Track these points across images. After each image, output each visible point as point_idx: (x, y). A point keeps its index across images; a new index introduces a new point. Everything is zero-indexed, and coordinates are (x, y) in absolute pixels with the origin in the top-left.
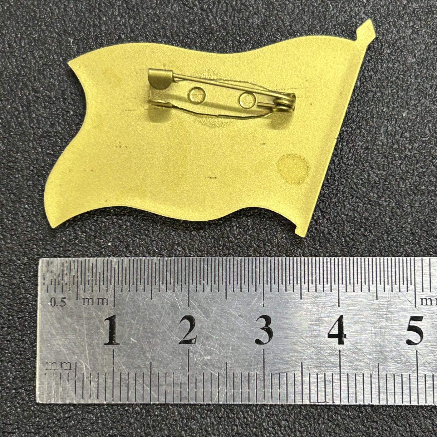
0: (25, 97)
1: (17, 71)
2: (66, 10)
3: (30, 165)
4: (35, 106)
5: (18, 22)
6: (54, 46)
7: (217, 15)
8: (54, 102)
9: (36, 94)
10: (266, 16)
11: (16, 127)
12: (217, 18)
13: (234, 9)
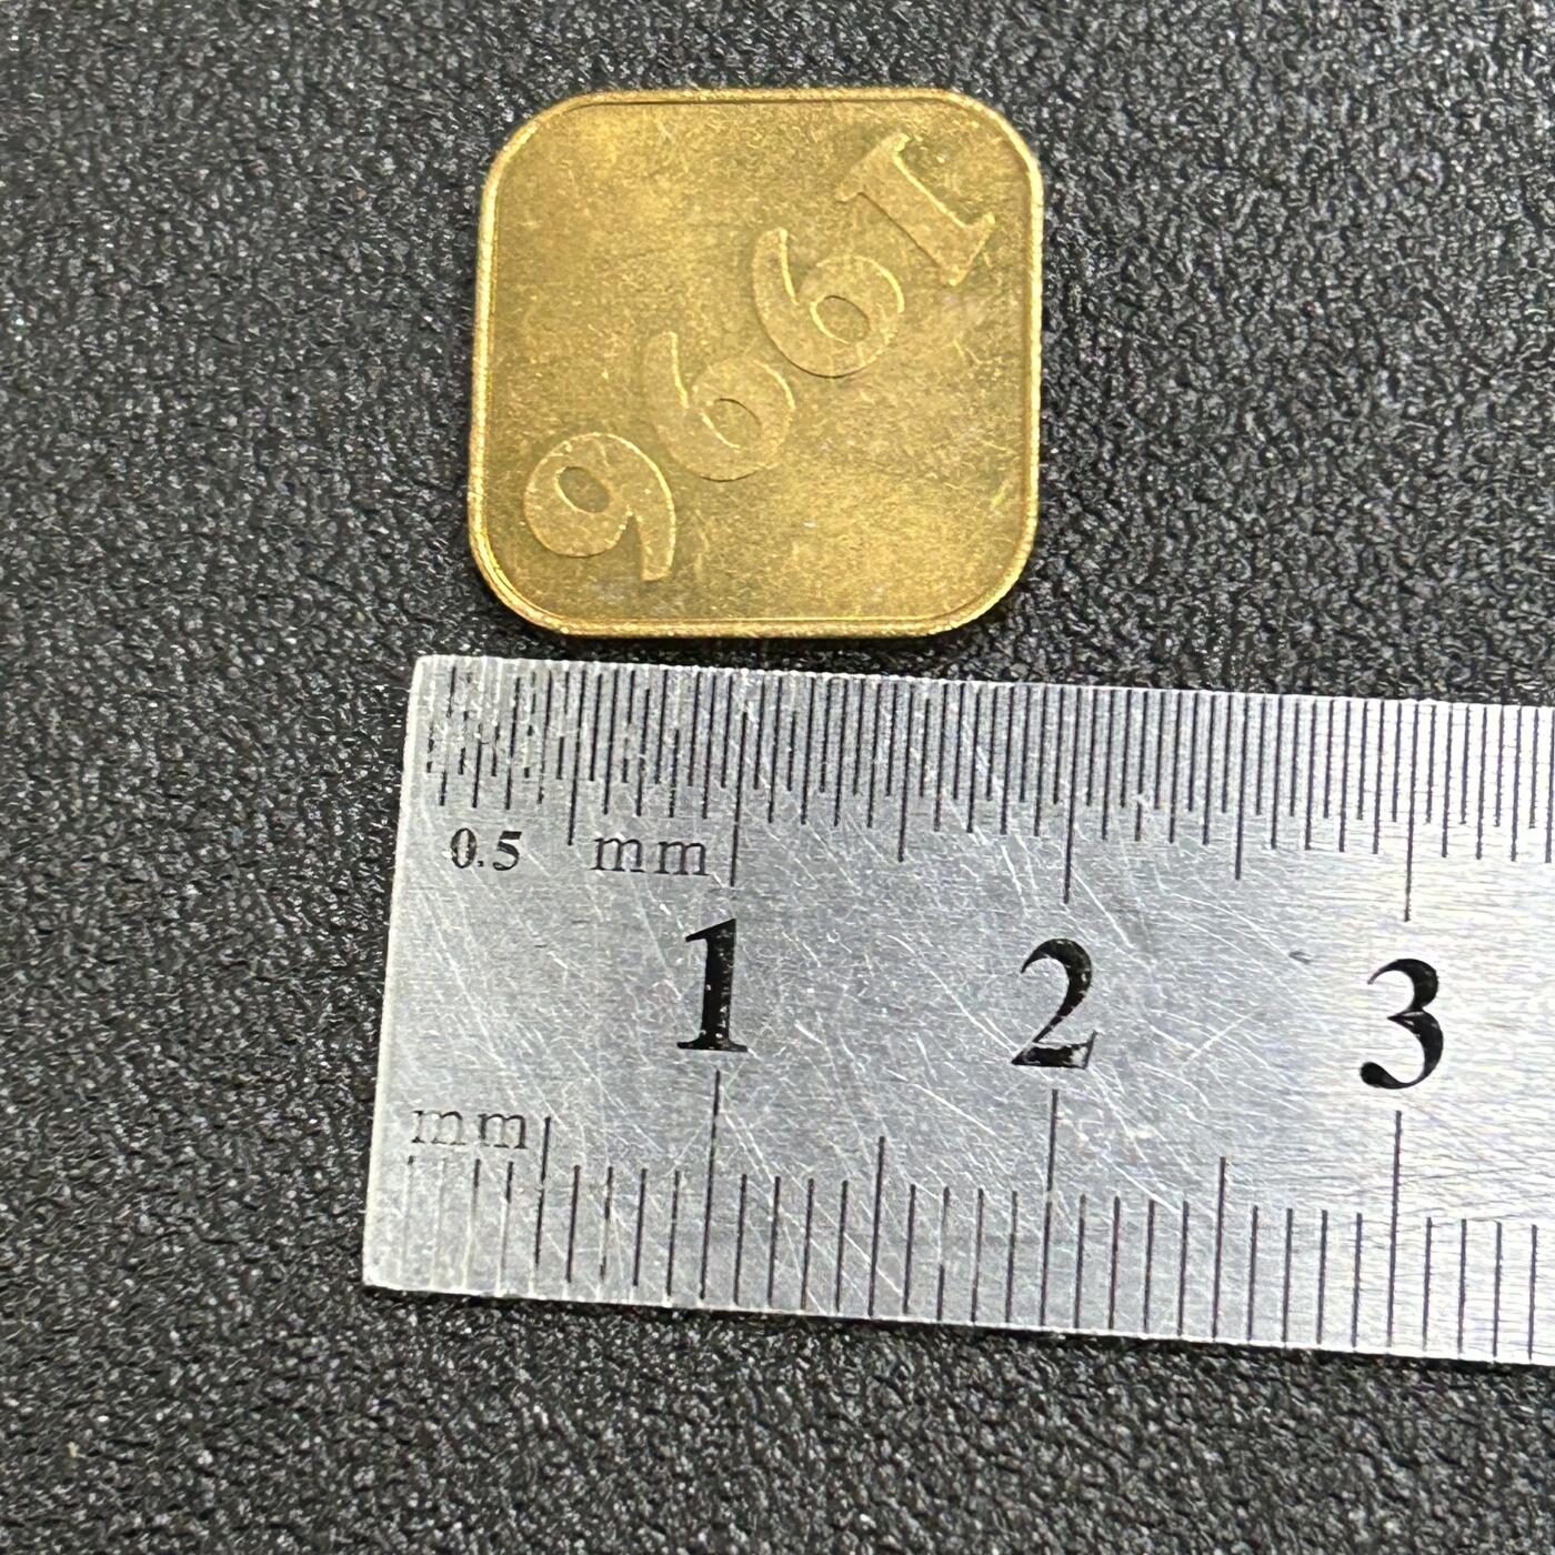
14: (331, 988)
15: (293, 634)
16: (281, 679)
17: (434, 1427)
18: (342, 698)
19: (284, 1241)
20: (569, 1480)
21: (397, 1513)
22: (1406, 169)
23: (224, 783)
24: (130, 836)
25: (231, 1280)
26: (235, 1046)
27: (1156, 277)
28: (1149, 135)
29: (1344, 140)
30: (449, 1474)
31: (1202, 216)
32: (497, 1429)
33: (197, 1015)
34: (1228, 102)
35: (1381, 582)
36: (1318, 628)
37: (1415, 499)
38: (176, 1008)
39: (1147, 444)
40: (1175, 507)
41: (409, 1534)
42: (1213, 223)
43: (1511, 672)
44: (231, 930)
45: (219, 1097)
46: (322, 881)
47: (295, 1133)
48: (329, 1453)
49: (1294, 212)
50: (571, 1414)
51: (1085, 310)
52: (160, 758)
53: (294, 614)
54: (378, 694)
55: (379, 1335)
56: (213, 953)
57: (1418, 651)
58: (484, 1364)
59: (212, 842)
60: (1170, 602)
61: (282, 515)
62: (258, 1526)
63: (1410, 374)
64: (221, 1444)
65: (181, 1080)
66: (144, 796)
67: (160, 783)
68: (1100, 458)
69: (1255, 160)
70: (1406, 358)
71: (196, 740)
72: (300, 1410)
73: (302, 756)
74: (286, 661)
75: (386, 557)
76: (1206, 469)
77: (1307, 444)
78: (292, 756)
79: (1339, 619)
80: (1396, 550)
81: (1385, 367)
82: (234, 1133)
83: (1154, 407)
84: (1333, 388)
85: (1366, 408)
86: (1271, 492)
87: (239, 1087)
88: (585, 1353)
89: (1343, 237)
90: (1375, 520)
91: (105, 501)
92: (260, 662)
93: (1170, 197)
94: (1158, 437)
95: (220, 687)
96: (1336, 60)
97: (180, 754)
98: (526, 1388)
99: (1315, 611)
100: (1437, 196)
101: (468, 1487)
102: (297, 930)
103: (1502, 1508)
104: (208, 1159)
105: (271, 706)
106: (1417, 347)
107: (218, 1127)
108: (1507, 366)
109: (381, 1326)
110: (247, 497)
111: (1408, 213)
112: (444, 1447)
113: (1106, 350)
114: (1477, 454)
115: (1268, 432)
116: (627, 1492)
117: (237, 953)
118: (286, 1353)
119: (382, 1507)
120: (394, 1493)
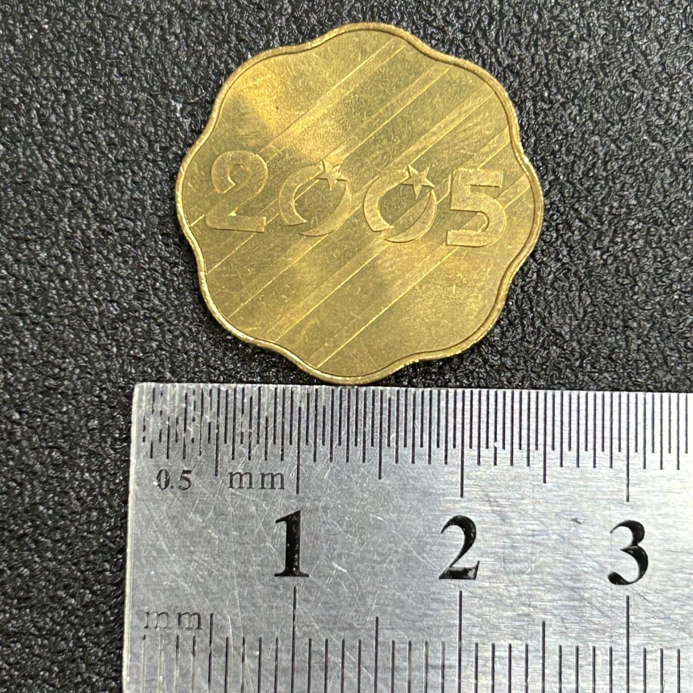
0: (79, 233)
1: (59, 176)
2: (163, 39)
4: (100, 252)
5: (59, 69)
6: (141, 119)
7: (498, 44)
8: (143, 243)
9: (104, 227)
10: (607, 44)
11: (60, 298)
12: (499, 50)
13: (535, 30)
14: (70, 194)
15: (47, 23)
16: (42, 45)
18: (72, 54)
19: (52, 314)
21: (109, 441)
23: (14, 96)
25: (26, 333)
26: (24, 222)
33: (6, 206)
41: (115, 450)
43: (632, 36)
44: (21, 166)
45: (18, 247)
46: (65, 143)
47: (55, 262)
48: (76, 413)
53: (47, 14)
54: (89, 52)
55: (98, 358)
56: (13, 177)
57: (588, 27)
58: (150, 370)
59: (10, 124)
62: (42, 447)
64: (24, 410)
72: (61, 393)
73: (53, 82)
74: (44, 36)
78: (48, 82)
82: (26, 263)
87: (27, 241)
88: (197, 364)
92: (31, 37)
95: (11, 49)
102: (53, 166)
104: (13, 275)
105: (37, 58)
107: (17, 261)
109: (99, 353)
117: (24, 177)
118: (54, 366)
119: (102, 438)
120: (108, 432)
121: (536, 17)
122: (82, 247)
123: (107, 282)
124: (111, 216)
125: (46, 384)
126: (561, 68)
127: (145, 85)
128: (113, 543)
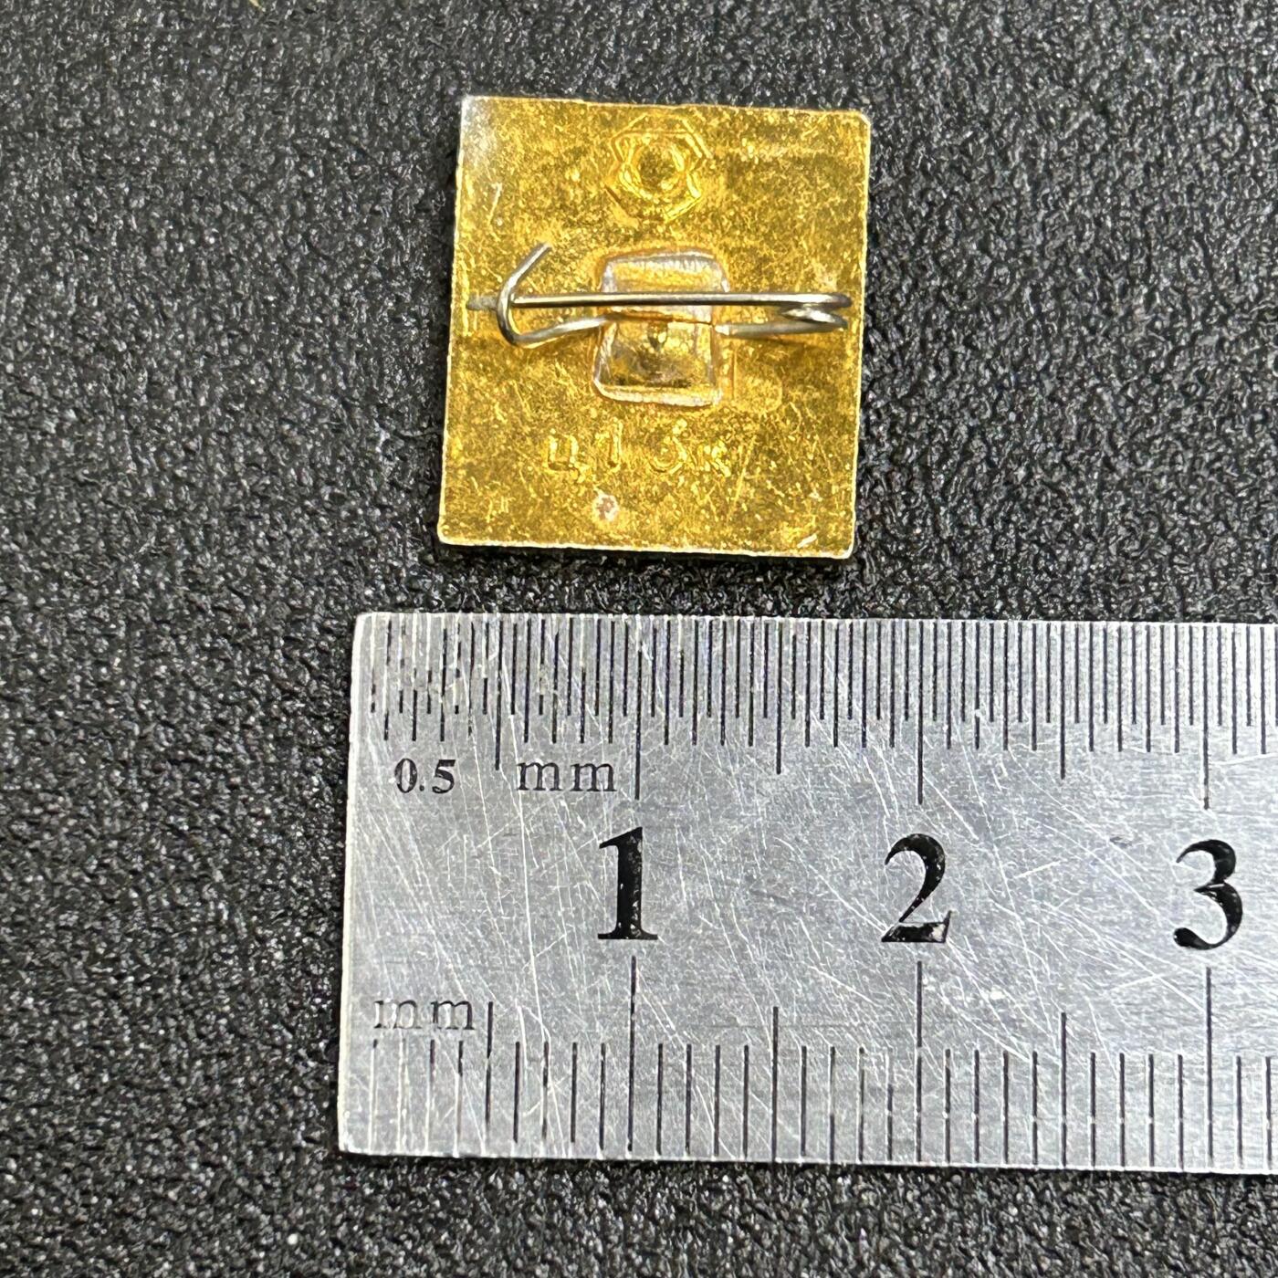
0: (150, 595)
1: (150, 491)
2: (395, 319)
3: (91, 850)
4: (175, 637)
5: (209, 315)
6: (315, 437)
7: (945, 499)
8: (249, 645)
9: (195, 596)
10: (1126, 556)
11: (83, 692)
12: (943, 509)
13: (1013, 495)
14: (159, 524)
15: (215, 235)
16: (195, 268)
17: (135, 895)
18: (237, 297)
19: (60, 714)
20: (230, 968)
21: (85, 954)
22: (1212, 131)
23: (122, 337)
24: (34, 357)
25: (10, 732)
26: (68, 548)
27: (988, 158)
28: (1017, 42)
29: (1170, 93)
30: (137, 935)
31: (1040, 121)
32: (183, 913)
33: (47, 513)
34: (1087, 36)
35: (1091, 453)
36: (1030, 475)
37: (1138, 396)
38: (30, 503)
39: (940, 288)
40: (946, 344)
41: (89, 973)
42: (1045, 127)
43: (1172, 556)
44: (93, 455)
45: (44, 584)
46: (178, 439)
47: (96, 631)
48: (45, 891)
49: (1113, 139)
50: (247, 919)
51: (923, 167)
52: (79, 301)
53: (219, 220)
54: (267, 303)
55: (114, 810)
56: (75, 469)
57: (1103, 517)
58: (191, 858)
59: (99, 381)
60: (920, 419)
61: (233, 139)
63: (1165, 294)
65: (16, 562)
66: (57, 328)
67: (73, 321)
68: (899, 288)
69: (1095, 88)
70: (1166, 282)
71: (111, 296)
72: (33, 851)
73: (191, 334)
74: (202, 255)
75: (306, 196)
76: (981, 322)
77: (1066, 327)
78: (184, 331)
79: (1049, 473)
80: (1111, 433)
81: (1146, 283)
82: (46, 616)
83: (954, 261)
84: (1100, 289)
85: (1121, 313)
86: (1026, 356)
87: (61, 581)
88: (272, 874)
89: (1146, 170)
90: (1101, 403)
91: (97, 84)
92: (181, 249)
93: (1018, 98)
94: (949, 287)
95: (142, 263)
96: (1185, 27)
97: (95, 304)
98: (218, 887)
99: (1031, 460)
100: (1231, 160)
101: (148, 951)
102: (146, 471)
103: (960, 1210)
104: (21, 631)
105: (178, 286)
106: (1177, 276)
107: (35, 609)
108: (1243, 311)
109: (118, 803)
110: (211, 114)
111: (1204, 167)
112: (139, 913)
113: (931, 204)
114: (1198, 374)
115: (1038, 309)
116: (273, 992)
117: (92, 475)
118: (35, 802)
119: (75, 947)
120: (88, 938)
121: (1021, 473)
122: (147, 619)
123: (169, 690)
124: (212, 583)
125: (14, 827)
126: (1037, 572)
127: (341, 384)
128: (36, 1129)
